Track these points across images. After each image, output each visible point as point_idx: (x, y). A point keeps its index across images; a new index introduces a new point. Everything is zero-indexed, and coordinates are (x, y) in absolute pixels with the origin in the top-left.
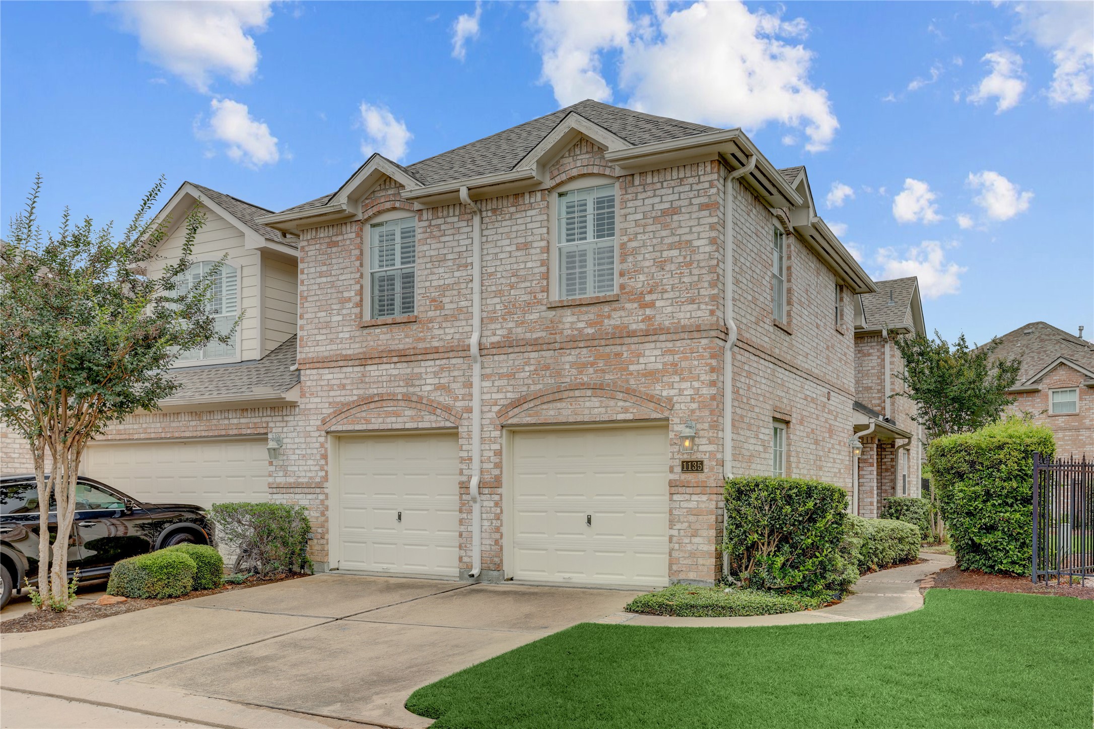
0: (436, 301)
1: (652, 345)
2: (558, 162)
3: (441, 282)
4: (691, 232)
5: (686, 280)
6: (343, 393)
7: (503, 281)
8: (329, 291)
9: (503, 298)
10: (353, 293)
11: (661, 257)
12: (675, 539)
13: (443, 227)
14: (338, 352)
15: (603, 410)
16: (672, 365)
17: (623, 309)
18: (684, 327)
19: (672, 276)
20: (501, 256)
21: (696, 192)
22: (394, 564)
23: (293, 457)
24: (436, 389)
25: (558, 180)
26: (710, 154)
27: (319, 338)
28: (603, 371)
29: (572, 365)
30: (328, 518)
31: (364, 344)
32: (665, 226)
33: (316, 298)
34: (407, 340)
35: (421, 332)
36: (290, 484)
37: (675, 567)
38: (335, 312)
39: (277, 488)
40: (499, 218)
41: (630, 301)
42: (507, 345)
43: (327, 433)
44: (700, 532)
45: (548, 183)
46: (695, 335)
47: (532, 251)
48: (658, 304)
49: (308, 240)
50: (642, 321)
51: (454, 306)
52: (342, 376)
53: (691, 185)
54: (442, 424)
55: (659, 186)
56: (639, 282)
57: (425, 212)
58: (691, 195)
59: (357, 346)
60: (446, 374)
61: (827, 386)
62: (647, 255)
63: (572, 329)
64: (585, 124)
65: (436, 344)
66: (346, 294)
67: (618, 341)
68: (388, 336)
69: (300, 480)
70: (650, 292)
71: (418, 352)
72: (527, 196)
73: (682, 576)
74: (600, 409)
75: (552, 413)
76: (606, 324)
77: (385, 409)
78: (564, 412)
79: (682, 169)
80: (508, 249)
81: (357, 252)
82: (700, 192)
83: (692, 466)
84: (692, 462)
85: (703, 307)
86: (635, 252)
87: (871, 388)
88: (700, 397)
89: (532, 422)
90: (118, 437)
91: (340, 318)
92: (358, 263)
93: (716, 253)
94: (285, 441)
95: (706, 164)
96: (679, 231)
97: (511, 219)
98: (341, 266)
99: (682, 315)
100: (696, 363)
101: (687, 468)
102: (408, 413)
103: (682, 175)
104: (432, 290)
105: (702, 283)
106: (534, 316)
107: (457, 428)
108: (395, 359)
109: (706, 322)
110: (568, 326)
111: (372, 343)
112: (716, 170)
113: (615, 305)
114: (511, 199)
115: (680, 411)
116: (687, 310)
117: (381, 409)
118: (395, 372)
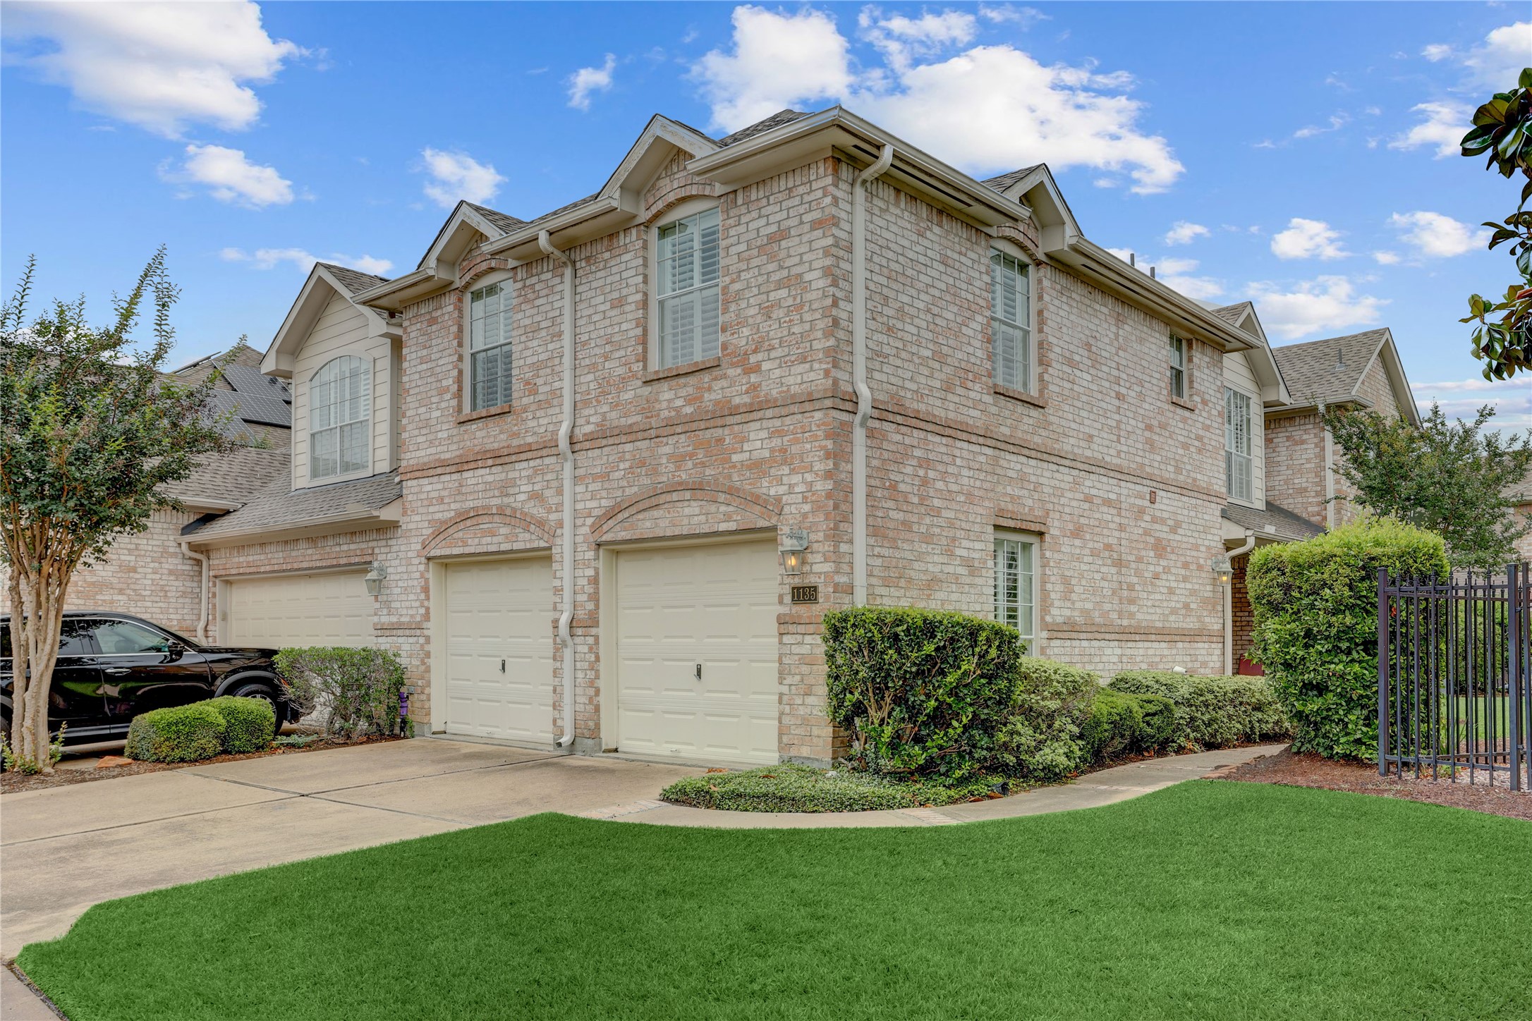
0: (530, 384)
1: (757, 425)
2: (653, 185)
3: (535, 359)
4: (801, 262)
5: (796, 329)
6: (442, 507)
7: (597, 351)
8: (429, 380)
9: (597, 374)
10: (450, 381)
11: (768, 301)
12: (785, 698)
13: (537, 287)
14: (437, 457)
15: (703, 518)
16: (780, 451)
17: (725, 377)
18: (793, 396)
19: (780, 327)
20: (595, 318)
21: (807, 205)
22: (498, 727)
23: (397, 591)
24: (529, 499)
25: (654, 210)
26: (822, 150)
27: (420, 439)
28: (703, 465)
29: (670, 456)
30: (429, 667)
31: (462, 445)
32: (772, 257)
33: (417, 390)
34: (502, 436)
35: (516, 425)
36: (393, 624)
37: (785, 739)
38: (434, 406)
39: (382, 630)
40: (593, 268)
41: (734, 365)
42: (604, 436)
43: (429, 559)
44: (815, 689)
45: (644, 216)
46: (807, 406)
47: (628, 308)
48: (765, 366)
49: (410, 319)
50: (747, 392)
51: (547, 388)
52: (440, 486)
53: (802, 195)
54: (535, 545)
55: (764, 202)
56: (744, 337)
57: (519, 270)
58: (802, 209)
59: (454, 447)
60: (539, 478)
61: (1149, 482)
62: (752, 300)
63: (668, 408)
64: (670, 129)
65: (529, 440)
66: (445, 383)
67: (719, 422)
68: (483, 433)
69: (403, 619)
70: (755, 351)
71: (512, 451)
72: (622, 235)
73: (793, 752)
74: (700, 517)
75: (648, 524)
76: (706, 399)
77: (481, 526)
78: (662, 523)
79: (790, 175)
80: (602, 308)
81: (454, 329)
82: (813, 204)
83: (804, 594)
84: (804, 588)
85: (816, 366)
86: (738, 296)
87: (1305, 490)
88: (813, 495)
89: (628, 538)
90: (248, 570)
91: (438, 413)
92: (455, 343)
93: (831, 288)
94: (389, 570)
95: (819, 164)
96: (788, 263)
97: (605, 268)
98: (441, 347)
99: (791, 380)
100: (808, 446)
101: (799, 597)
102: (504, 530)
103: (790, 184)
104: (526, 369)
105: (815, 333)
106: (628, 395)
107: (550, 548)
108: (490, 462)
109: (820, 387)
110: (664, 405)
111: (468, 443)
112: (830, 171)
113: (716, 372)
114: (606, 242)
115: (790, 516)
116: (798, 372)
117: (477, 527)
118: (490, 478)
